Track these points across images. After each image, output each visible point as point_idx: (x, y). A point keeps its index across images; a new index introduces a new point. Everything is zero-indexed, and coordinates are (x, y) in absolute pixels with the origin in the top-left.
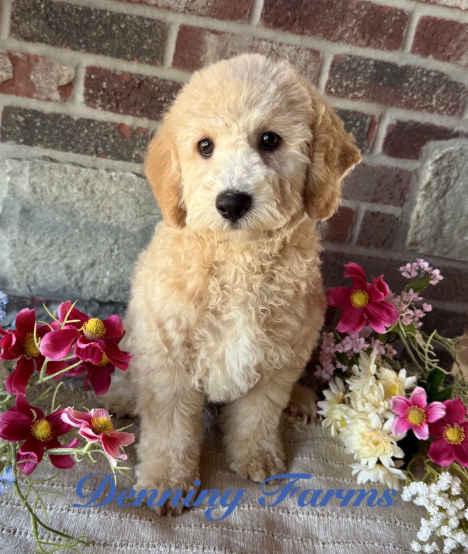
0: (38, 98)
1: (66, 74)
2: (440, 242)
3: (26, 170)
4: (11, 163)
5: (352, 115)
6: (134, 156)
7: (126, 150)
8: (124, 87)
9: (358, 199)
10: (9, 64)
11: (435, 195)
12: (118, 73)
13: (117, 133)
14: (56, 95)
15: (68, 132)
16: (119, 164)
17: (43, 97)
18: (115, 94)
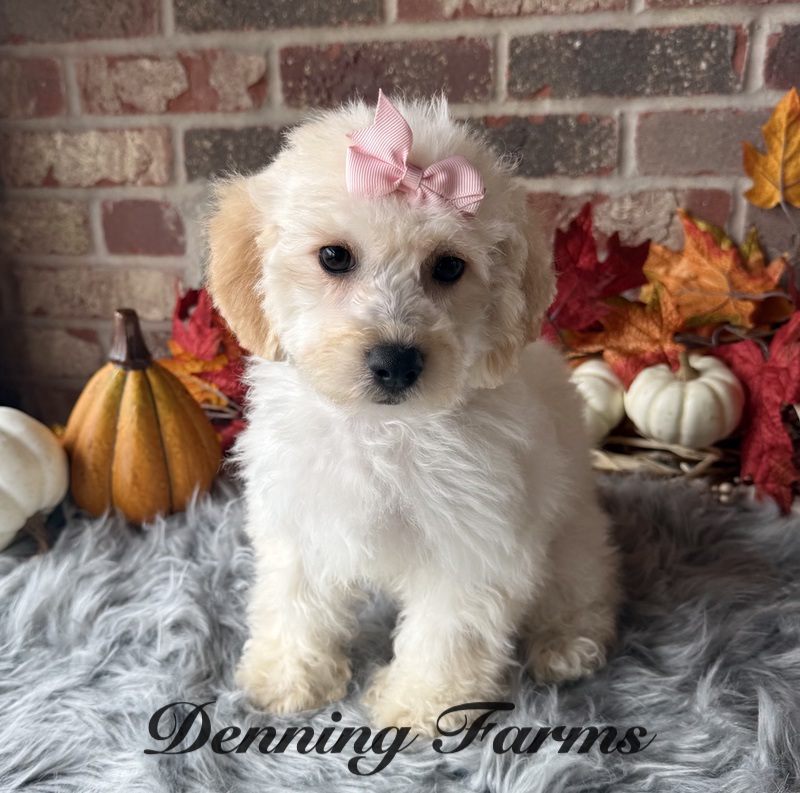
0: (225, 111)
1: (254, 67)
5: (699, 33)
8: (335, 68)
9: (735, 173)
10: (181, 70)
12: (323, 49)
14: (246, 101)
15: (270, 149)
17: (230, 107)
18: (324, 80)
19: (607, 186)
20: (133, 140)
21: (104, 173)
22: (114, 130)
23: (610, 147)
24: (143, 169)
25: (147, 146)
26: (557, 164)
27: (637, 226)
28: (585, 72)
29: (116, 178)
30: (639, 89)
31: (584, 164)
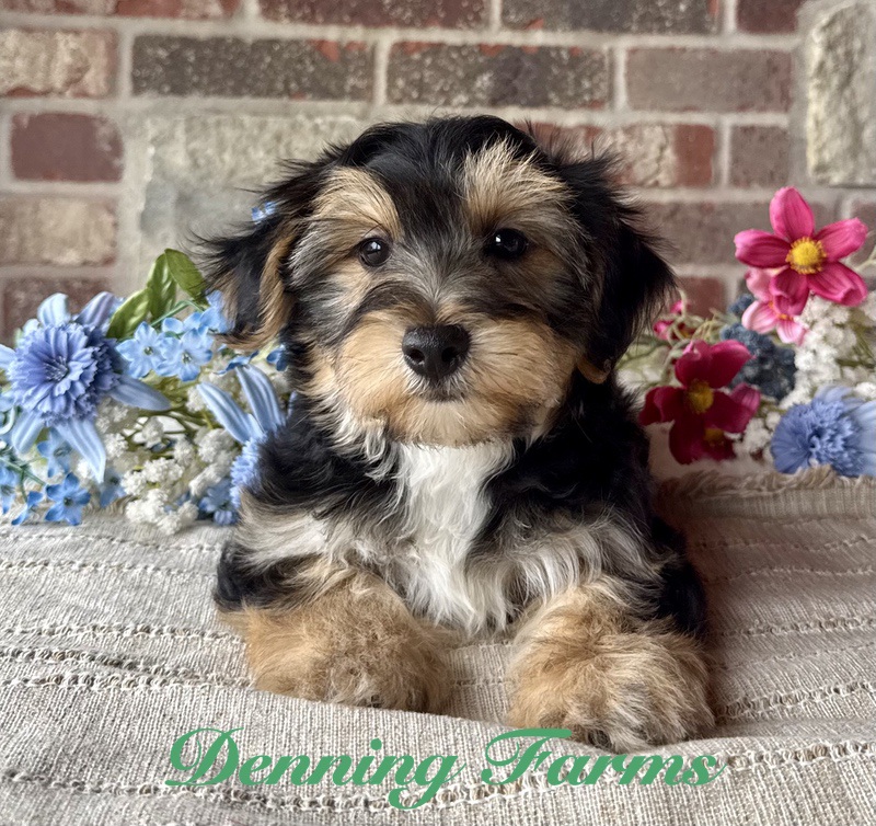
0: (188, 17)
2: (862, 159)
3: (180, 133)
4: (155, 123)
6: (348, 88)
7: (334, 83)
9: (716, 110)
11: (835, 81)
13: (317, 56)
14: (215, 9)
15: (240, 64)
16: (325, 104)
17: (196, 14)
19: (600, 119)
20: (67, 42)
21: (22, 79)
22: (43, 30)
23: (601, 80)
24: (75, 79)
25: (84, 51)
26: (552, 96)
27: (630, 160)
28: (575, 8)
29: (38, 87)
30: (626, 25)
31: (578, 95)
